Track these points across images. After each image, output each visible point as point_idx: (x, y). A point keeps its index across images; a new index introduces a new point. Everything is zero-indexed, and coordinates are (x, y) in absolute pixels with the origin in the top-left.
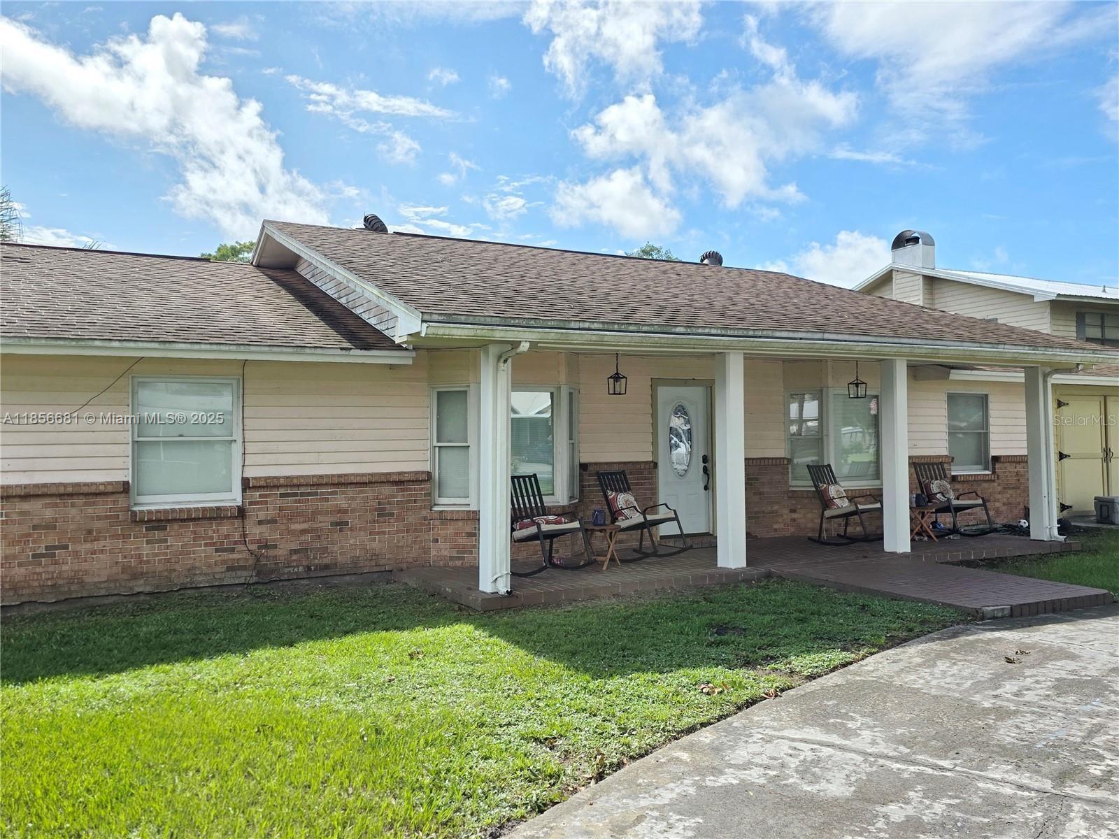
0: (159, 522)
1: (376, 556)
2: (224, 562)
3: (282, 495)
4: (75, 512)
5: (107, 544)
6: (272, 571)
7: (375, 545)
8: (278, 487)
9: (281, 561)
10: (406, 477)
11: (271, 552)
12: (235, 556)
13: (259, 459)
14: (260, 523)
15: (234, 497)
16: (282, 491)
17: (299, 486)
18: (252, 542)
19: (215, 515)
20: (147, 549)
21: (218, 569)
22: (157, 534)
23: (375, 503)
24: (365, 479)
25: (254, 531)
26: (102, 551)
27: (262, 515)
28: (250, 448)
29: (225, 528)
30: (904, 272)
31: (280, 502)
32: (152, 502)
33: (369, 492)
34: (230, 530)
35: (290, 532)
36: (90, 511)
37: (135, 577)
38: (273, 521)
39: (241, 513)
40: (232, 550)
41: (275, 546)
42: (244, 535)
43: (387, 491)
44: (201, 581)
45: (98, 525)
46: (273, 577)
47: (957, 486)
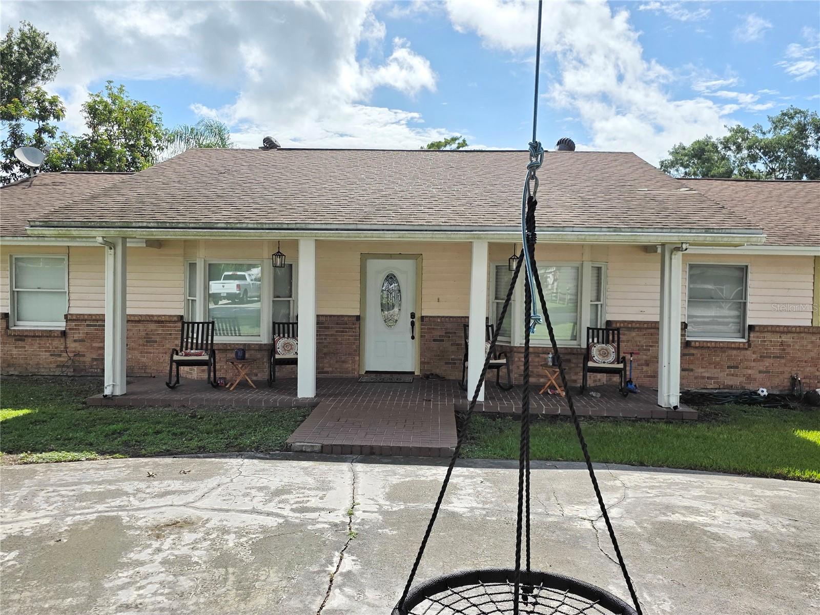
0: (22, 336)
1: (145, 367)
2: (56, 362)
3: (88, 325)
6: (82, 370)
7: (144, 360)
8: (86, 320)
9: (87, 364)
10: (163, 319)
11: (82, 359)
12: (62, 359)
13: (79, 303)
14: (75, 341)
15: (61, 325)
16: (88, 323)
17: (97, 321)
18: (71, 352)
19: (48, 335)
20: (16, 351)
21: (52, 366)
22: (21, 343)
23: (143, 334)
24: (137, 319)
25: (72, 346)
27: (76, 337)
28: (72, 296)
29: (56, 342)
31: (86, 330)
32: (24, 326)
33: (141, 327)
34: (58, 343)
35: (92, 348)
38: (82, 341)
39: (64, 334)
40: (60, 356)
41: (84, 356)
42: (66, 348)
43: (152, 326)
46: (83, 374)
47: (692, 351)
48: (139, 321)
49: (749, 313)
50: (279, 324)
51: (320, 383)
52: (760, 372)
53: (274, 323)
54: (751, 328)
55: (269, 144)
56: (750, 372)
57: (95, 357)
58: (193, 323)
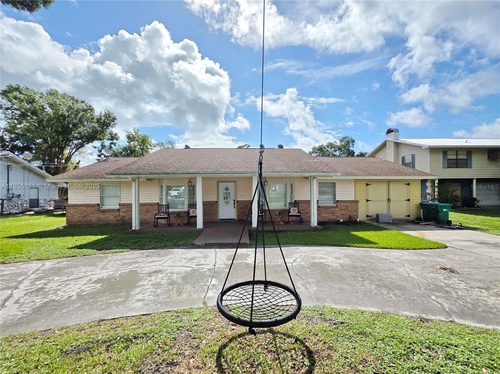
0: (104, 211)
1: (146, 220)
2: (116, 219)
4: (89, 209)
7: (146, 218)
8: (126, 205)
10: (152, 204)
11: (125, 218)
12: (118, 218)
13: (123, 200)
14: (122, 212)
15: (118, 207)
18: (121, 216)
19: (113, 210)
20: (102, 216)
21: (114, 221)
22: (104, 214)
23: (145, 209)
25: (122, 214)
26: (94, 216)
28: (121, 197)
29: (115, 213)
30: (389, 141)
31: (126, 208)
32: (105, 208)
33: (145, 207)
34: (117, 213)
35: (128, 214)
36: (92, 209)
37: (100, 221)
38: (125, 212)
39: (118, 210)
40: (117, 217)
41: (125, 217)
42: (119, 214)
43: (148, 207)
44: (112, 223)
45: (93, 211)
46: (125, 223)
47: (321, 209)
48: (144, 205)
49: (336, 197)
50: (190, 204)
51: (205, 223)
52: (340, 214)
53: (189, 204)
54: (337, 201)
55: (187, 147)
56: (337, 214)
57: (129, 217)
58: (162, 205)
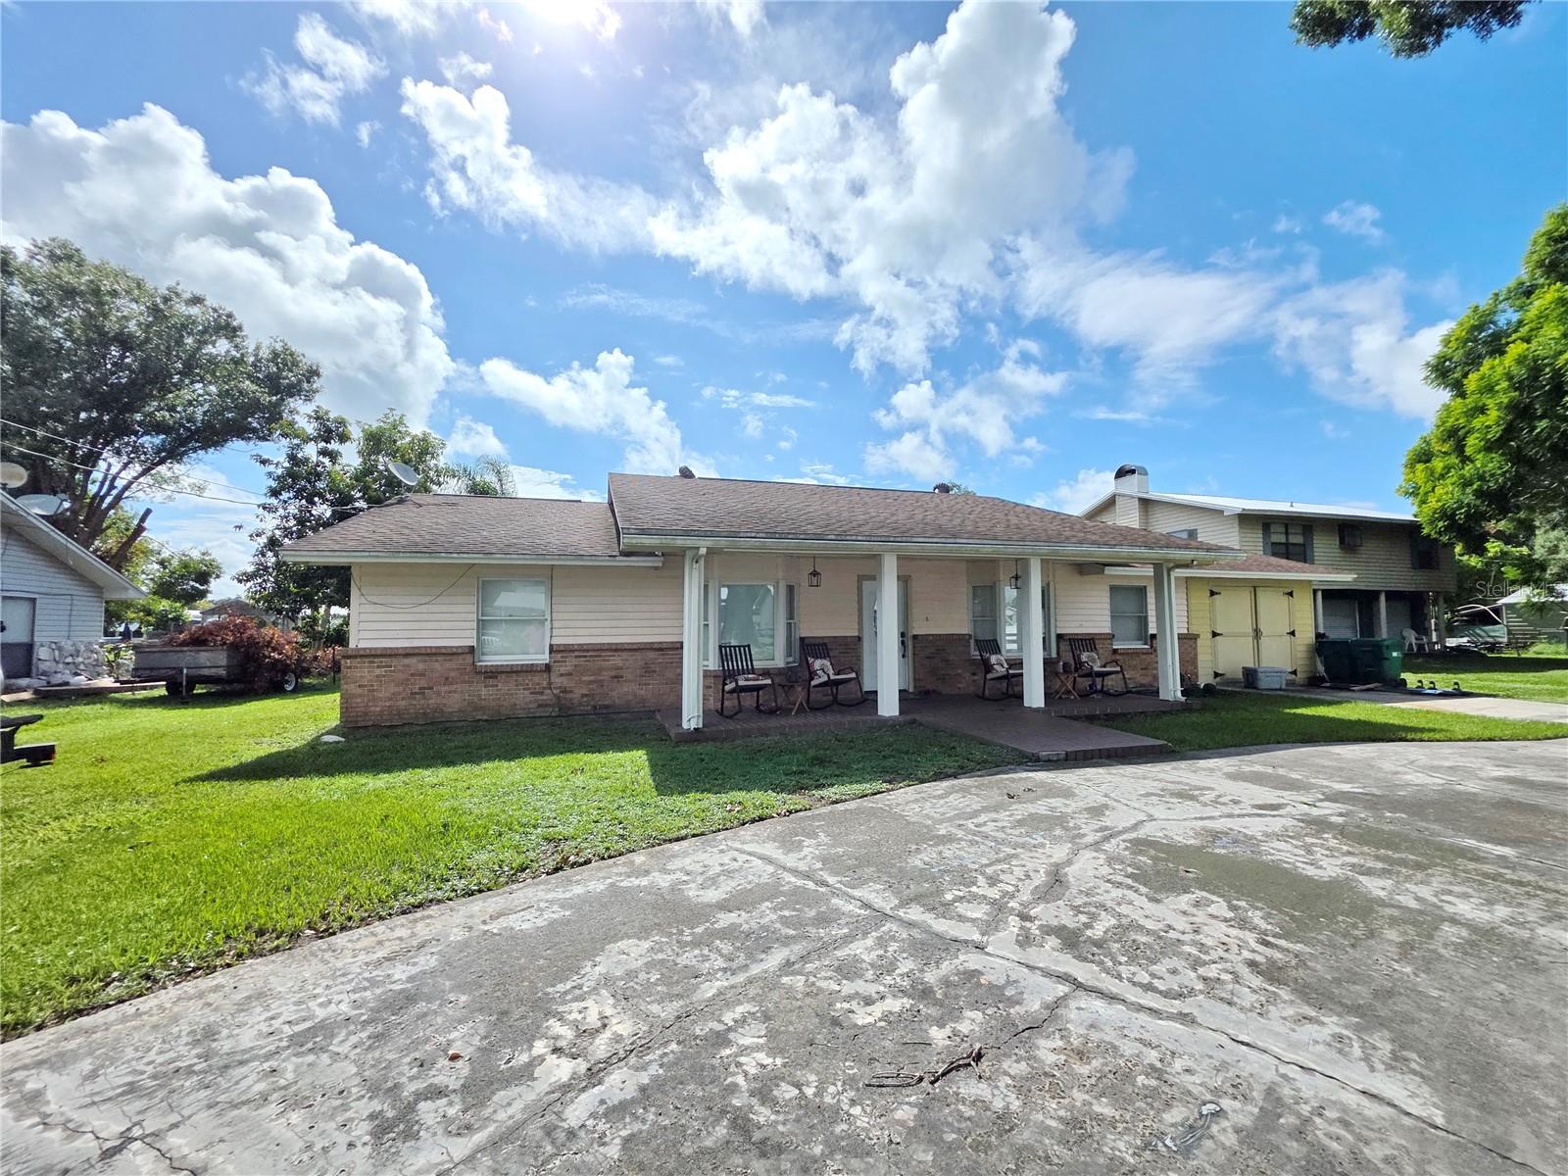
0: (493, 674)
2: (536, 701)
3: (576, 657)
4: (438, 666)
5: (459, 687)
6: (569, 709)
7: (643, 692)
8: (573, 651)
9: (576, 701)
10: (665, 646)
11: (568, 696)
12: (544, 697)
13: (562, 632)
14: (561, 675)
15: (544, 658)
16: (577, 654)
17: (588, 651)
18: (556, 688)
19: (529, 670)
20: (485, 692)
21: (532, 706)
22: (491, 682)
23: (641, 663)
24: (635, 647)
25: (557, 681)
26: (455, 692)
27: (563, 670)
28: (556, 624)
29: (537, 679)
30: (1124, 496)
31: (575, 662)
32: (491, 660)
33: (638, 655)
34: (541, 680)
35: (581, 682)
36: (448, 665)
37: (476, 709)
38: (570, 674)
39: (548, 668)
40: (542, 693)
41: (572, 692)
42: (550, 683)
43: (651, 655)
44: (522, 714)
45: (453, 674)
46: (570, 713)
47: (1118, 657)
49: (1150, 624)
54: (1153, 637)
55: (686, 473)
57: (585, 692)
58: (730, 647)
